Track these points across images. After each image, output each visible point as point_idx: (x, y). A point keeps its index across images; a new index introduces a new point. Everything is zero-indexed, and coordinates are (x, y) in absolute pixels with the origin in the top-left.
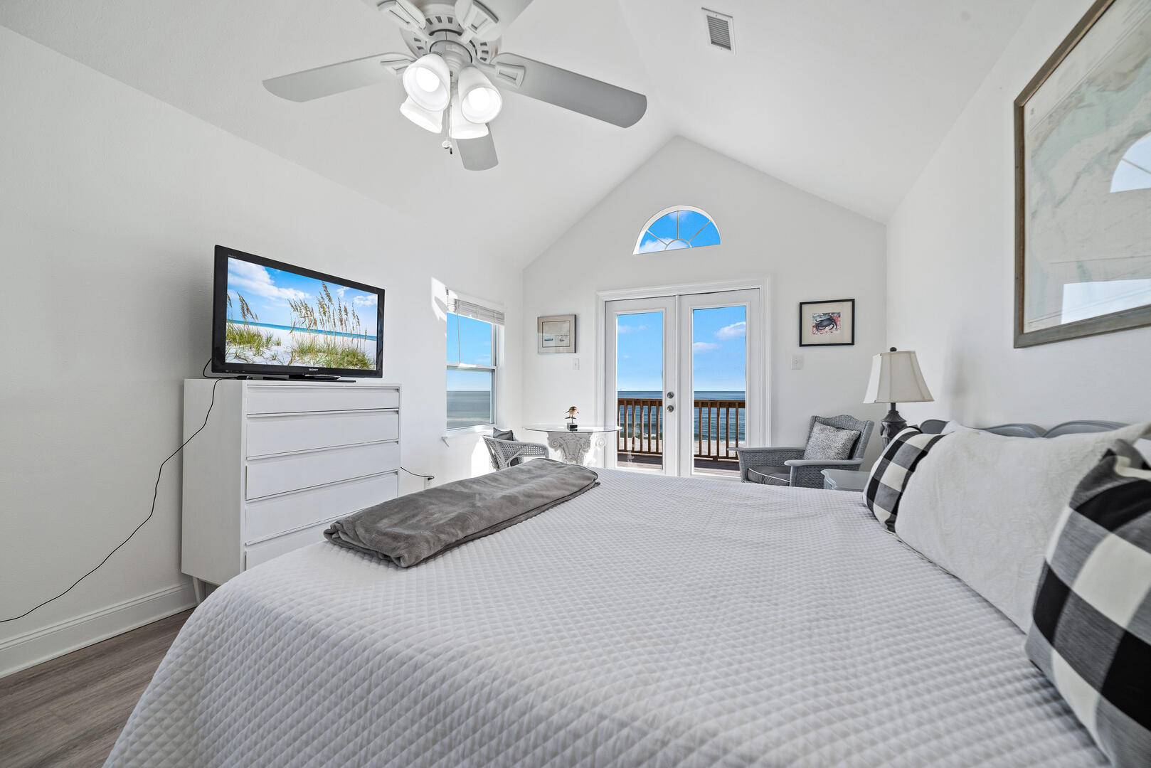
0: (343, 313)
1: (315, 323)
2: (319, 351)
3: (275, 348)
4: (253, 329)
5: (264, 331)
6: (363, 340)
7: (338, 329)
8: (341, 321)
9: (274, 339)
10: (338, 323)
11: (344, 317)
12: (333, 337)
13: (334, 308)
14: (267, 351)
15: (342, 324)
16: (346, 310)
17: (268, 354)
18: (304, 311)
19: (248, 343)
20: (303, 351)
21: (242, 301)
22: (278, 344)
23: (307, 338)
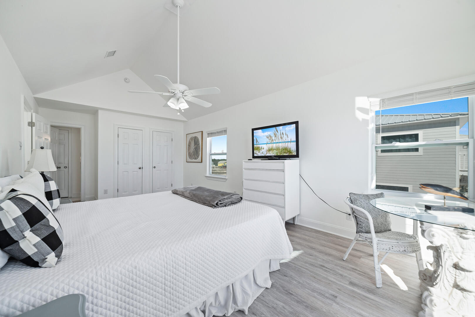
0: (282, 135)
1: (273, 141)
2: (274, 149)
3: (263, 150)
4: (258, 146)
5: (260, 146)
6: (289, 143)
7: (280, 141)
8: (281, 138)
9: (262, 148)
10: (280, 139)
11: (282, 136)
12: (278, 144)
13: (278, 134)
14: (261, 151)
15: (281, 139)
16: (283, 133)
17: (261, 152)
18: (270, 138)
19: (257, 149)
20: (269, 150)
21: (256, 139)
22: (263, 149)
23: (270, 146)
